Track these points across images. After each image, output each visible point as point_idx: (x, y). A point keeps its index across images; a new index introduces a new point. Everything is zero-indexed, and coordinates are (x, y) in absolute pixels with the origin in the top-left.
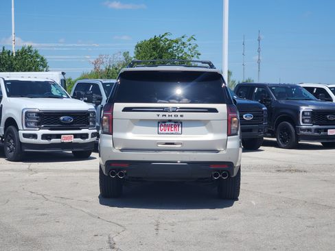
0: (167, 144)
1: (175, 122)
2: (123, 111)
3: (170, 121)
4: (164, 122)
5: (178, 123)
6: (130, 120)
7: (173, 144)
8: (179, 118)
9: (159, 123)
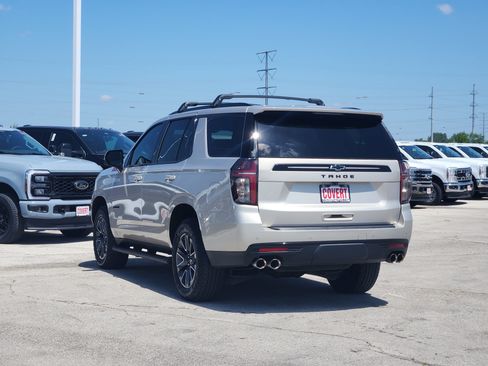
0: (333, 216)
1: (341, 186)
2: (274, 169)
3: (335, 184)
4: (328, 185)
5: (344, 187)
6: (286, 183)
7: (340, 216)
8: (349, 180)
9: (321, 186)
